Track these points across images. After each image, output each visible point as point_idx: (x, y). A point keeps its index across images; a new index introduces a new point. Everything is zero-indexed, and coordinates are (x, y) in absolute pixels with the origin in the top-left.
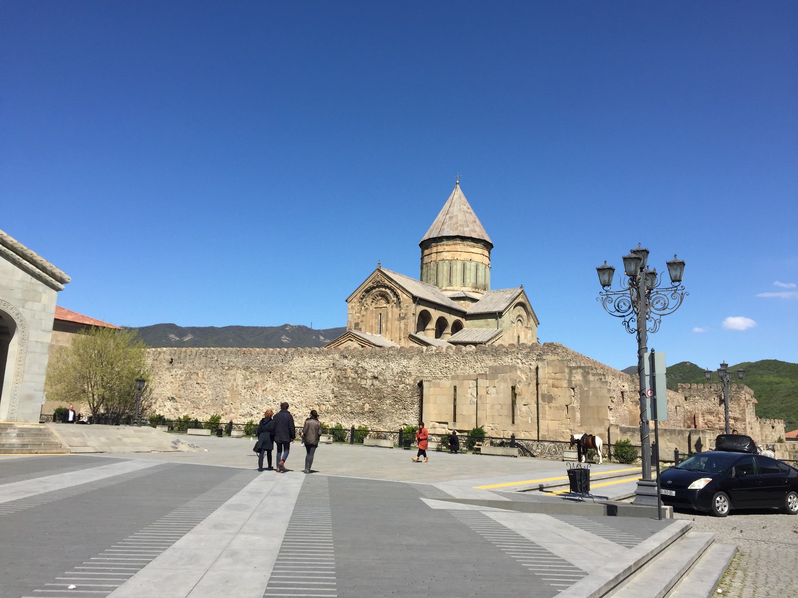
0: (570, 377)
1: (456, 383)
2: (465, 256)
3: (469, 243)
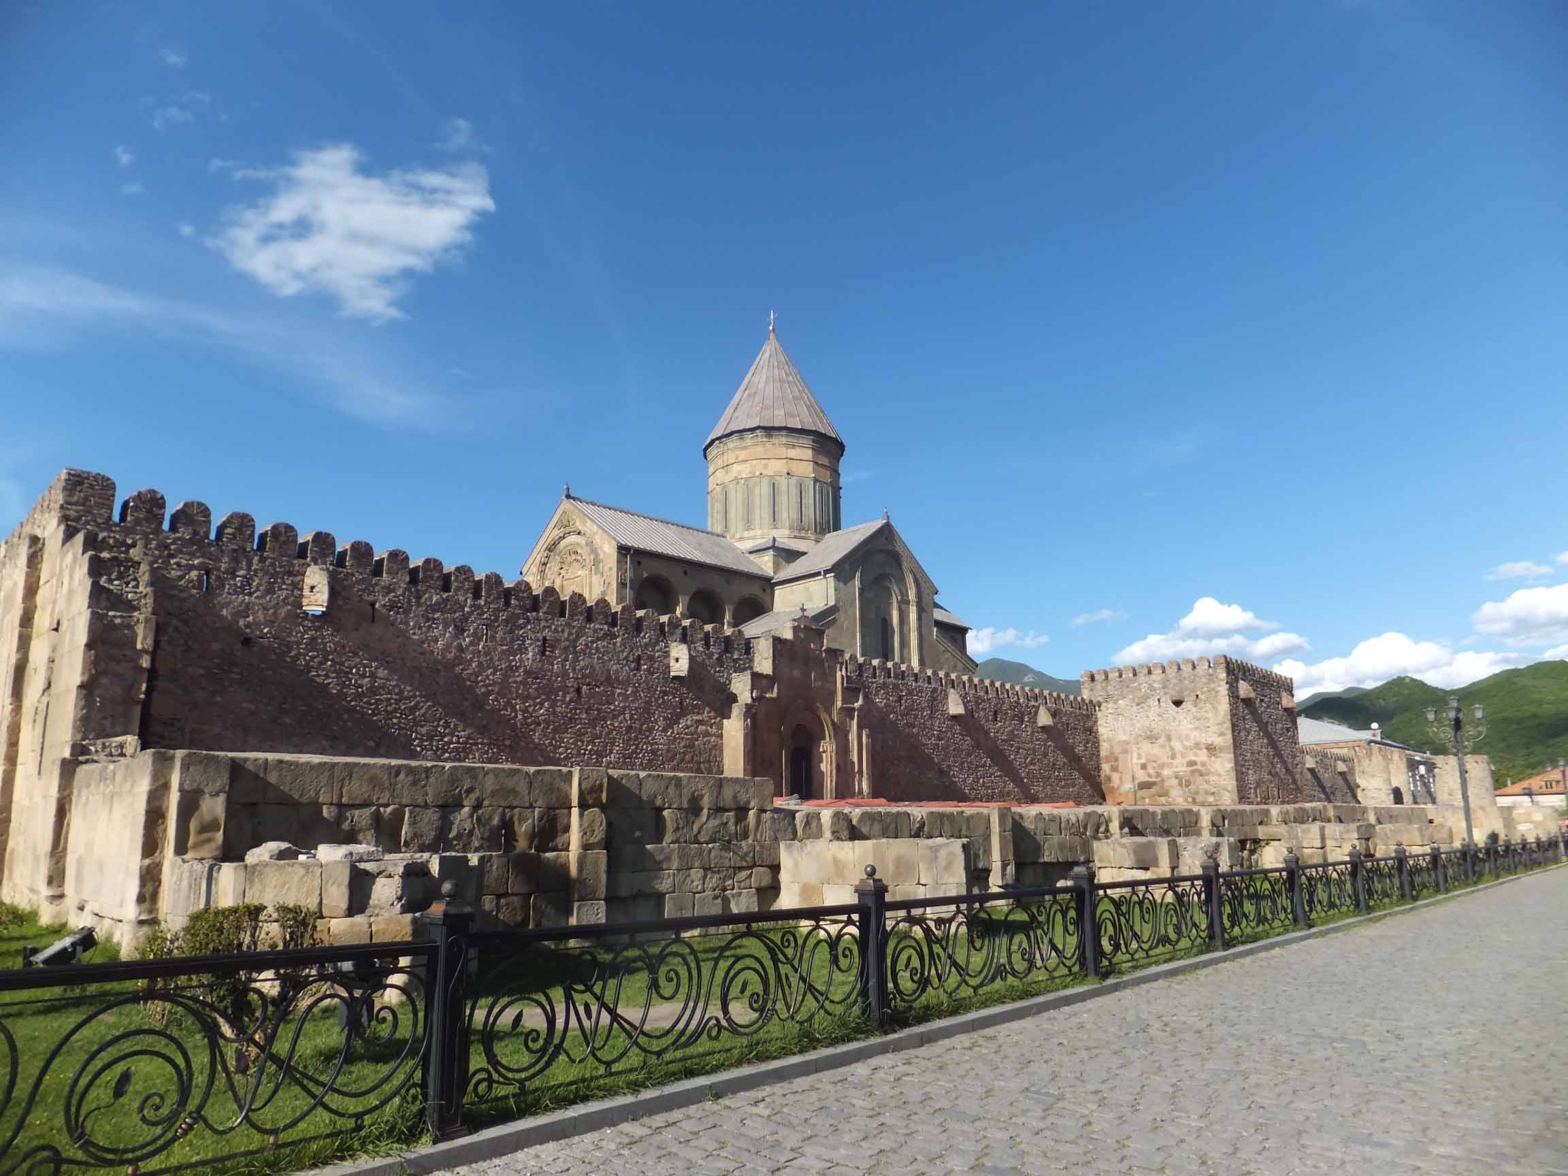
2: (777, 467)
3: (784, 440)
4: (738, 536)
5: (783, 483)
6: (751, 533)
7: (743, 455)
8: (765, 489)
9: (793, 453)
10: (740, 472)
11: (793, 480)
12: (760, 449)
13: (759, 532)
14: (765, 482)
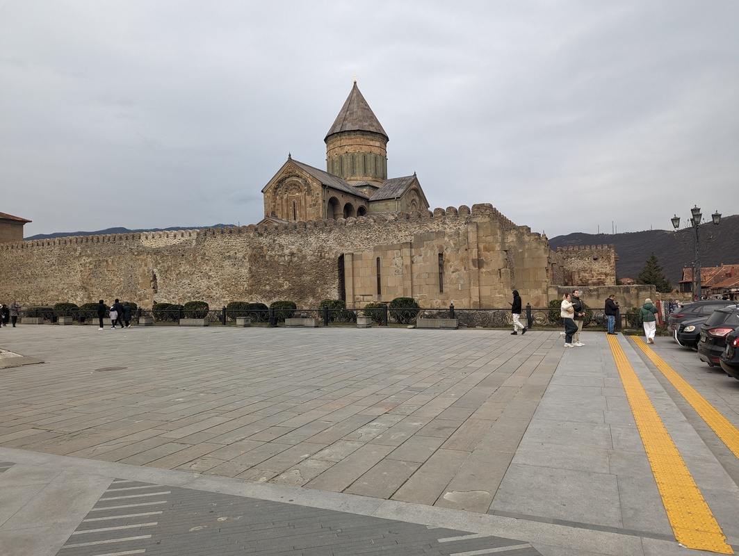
0: (503, 239)
1: (379, 254)
2: (365, 149)
3: (369, 137)
4: (348, 178)
5: (368, 156)
6: (355, 178)
7: (350, 142)
8: (360, 159)
9: (371, 143)
10: (348, 150)
11: (372, 155)
12: (358, 140)
13: (359, 178)
14: (361, 156)
